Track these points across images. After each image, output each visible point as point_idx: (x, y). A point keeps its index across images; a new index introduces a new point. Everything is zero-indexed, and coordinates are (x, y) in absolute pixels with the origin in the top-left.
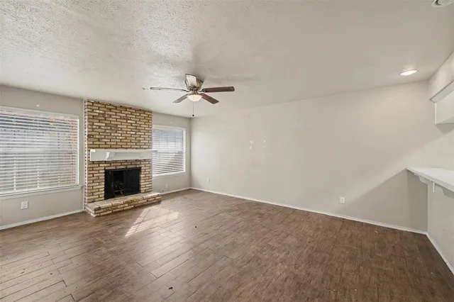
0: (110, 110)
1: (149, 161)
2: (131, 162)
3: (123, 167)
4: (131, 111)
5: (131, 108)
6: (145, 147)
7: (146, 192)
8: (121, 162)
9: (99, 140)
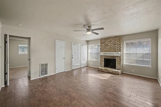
0: (106, 40)
1: (120, 57)
2: (112, 57)
3: (109, 58)
4: (112, 38)
5: (112, 37)
6: (117, 51)
7: (118, 69)
8: (109, 56)
9: (103, 49)
